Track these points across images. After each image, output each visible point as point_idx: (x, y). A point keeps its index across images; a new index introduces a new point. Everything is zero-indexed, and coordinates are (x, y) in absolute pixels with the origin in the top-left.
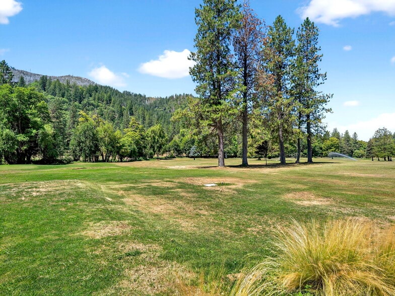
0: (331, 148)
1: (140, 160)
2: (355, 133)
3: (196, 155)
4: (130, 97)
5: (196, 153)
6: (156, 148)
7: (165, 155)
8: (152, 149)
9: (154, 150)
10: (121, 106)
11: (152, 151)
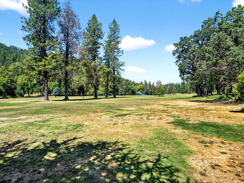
0: (140, 90)
1: (7, 98)
2: (153, 83)
3: (56, 94)
4: (16, 51)
5: (56, 92)
6: (25, 89)
7: (37, 95)
8: (23, 90)
9: (24, 91)
10: (5, 57)
11: (22, 92)
